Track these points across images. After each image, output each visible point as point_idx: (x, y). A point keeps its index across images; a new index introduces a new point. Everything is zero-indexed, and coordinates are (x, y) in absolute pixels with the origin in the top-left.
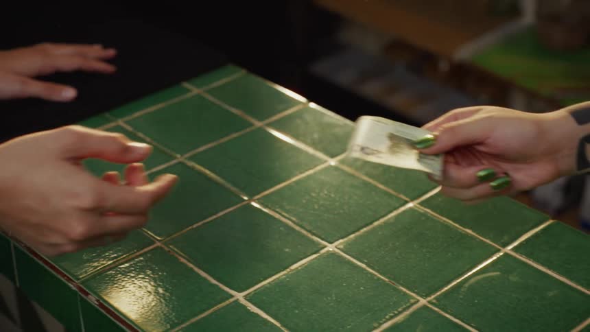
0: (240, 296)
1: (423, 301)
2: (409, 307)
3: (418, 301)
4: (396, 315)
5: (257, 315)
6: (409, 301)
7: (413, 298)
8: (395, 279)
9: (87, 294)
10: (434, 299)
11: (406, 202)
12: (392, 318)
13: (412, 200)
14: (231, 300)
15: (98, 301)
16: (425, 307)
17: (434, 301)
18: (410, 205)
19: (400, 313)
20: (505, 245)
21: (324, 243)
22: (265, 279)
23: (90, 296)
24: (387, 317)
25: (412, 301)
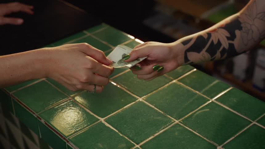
0: (102, 120)
1: (177, 122)
2: (171, 124)
3: (175, 121)
4: (165, 127)
5: (109, 128)
6: (171, 121)
7: (173, 120)
8: (166, 112)
9: (41, 119)
10: (182, 120)
11: (172, 80)
12: (164, 128)
13: (175, 79)
14: (99, 121)
15: (45, 122)
16: (177, 124)
17: (181, 121)
18: (174, 81)
19: (167, 126)
20: (212, 98)
21: (138, 97)
22: (113, 112)
23: (42, 120)
24: (162, 128)
25: (172, 121)
